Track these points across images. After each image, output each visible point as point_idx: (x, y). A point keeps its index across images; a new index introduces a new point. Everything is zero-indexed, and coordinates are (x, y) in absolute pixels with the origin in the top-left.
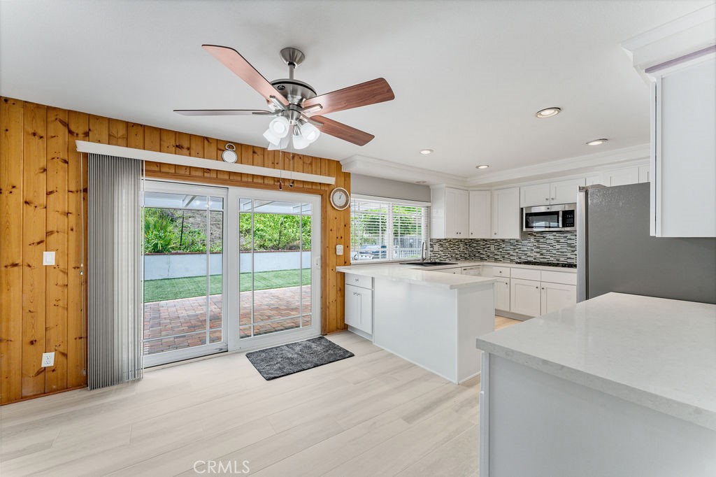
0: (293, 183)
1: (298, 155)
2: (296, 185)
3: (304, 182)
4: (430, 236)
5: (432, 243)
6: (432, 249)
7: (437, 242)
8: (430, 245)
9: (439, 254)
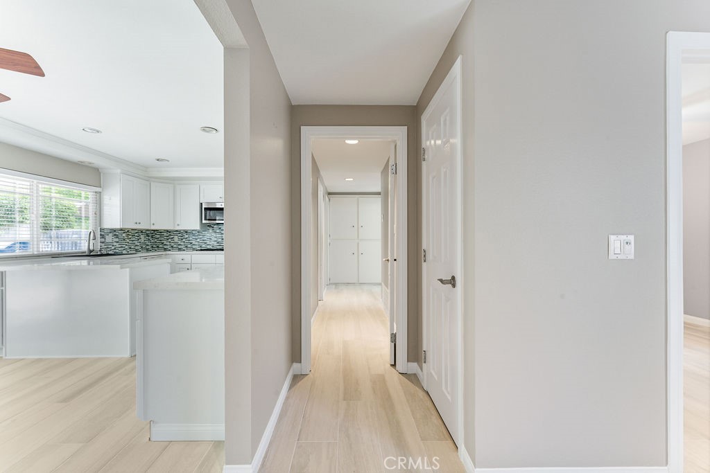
4: (100, 225)
5: (103, 233)
6: (103, 240)
7: (110, 232)
8: (101, 235)
9: (113, 246)
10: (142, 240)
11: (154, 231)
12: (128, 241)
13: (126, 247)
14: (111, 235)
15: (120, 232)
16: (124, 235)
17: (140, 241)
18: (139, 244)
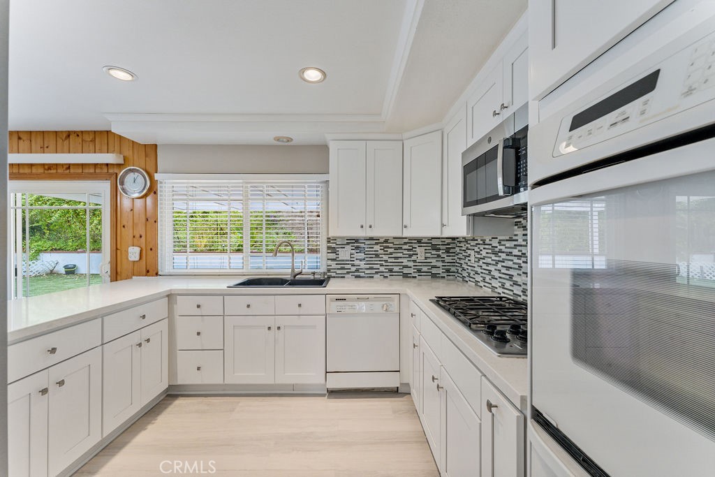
0: (69, 168)
1: (75, 132)
2: (72, 171)
3: (83, 165)
4: (328, 234)
5: (334, 245)
6: (333, 256)
7: (348, 244)
8: (329, 248)
9: (353, 265)
10: (421, 257)
11: (453, 239)
12: (385, 258)
13: (382, 269)
14: (348, 247)
15: (367, 242)
16: (377, 248)
17: (414, 258)
18: (411, 264)
